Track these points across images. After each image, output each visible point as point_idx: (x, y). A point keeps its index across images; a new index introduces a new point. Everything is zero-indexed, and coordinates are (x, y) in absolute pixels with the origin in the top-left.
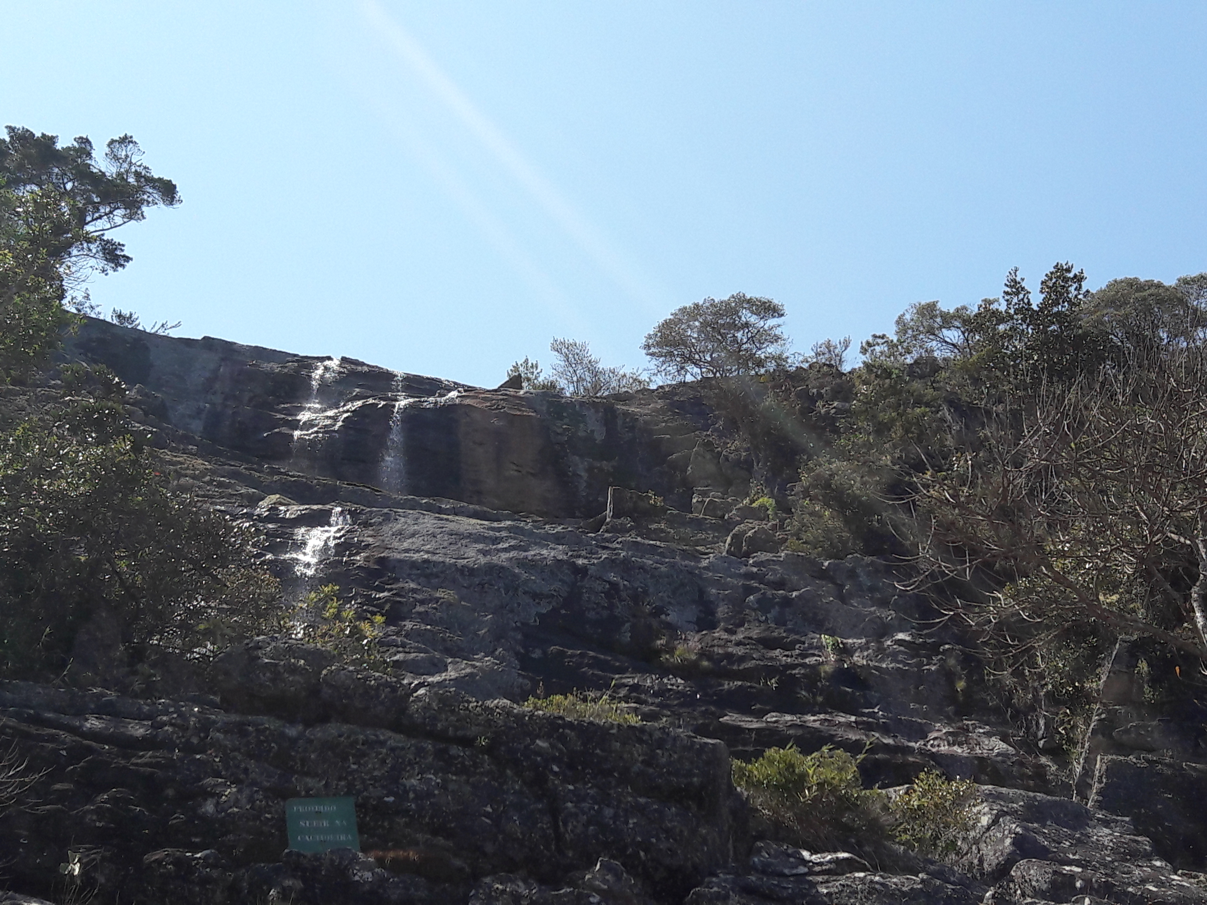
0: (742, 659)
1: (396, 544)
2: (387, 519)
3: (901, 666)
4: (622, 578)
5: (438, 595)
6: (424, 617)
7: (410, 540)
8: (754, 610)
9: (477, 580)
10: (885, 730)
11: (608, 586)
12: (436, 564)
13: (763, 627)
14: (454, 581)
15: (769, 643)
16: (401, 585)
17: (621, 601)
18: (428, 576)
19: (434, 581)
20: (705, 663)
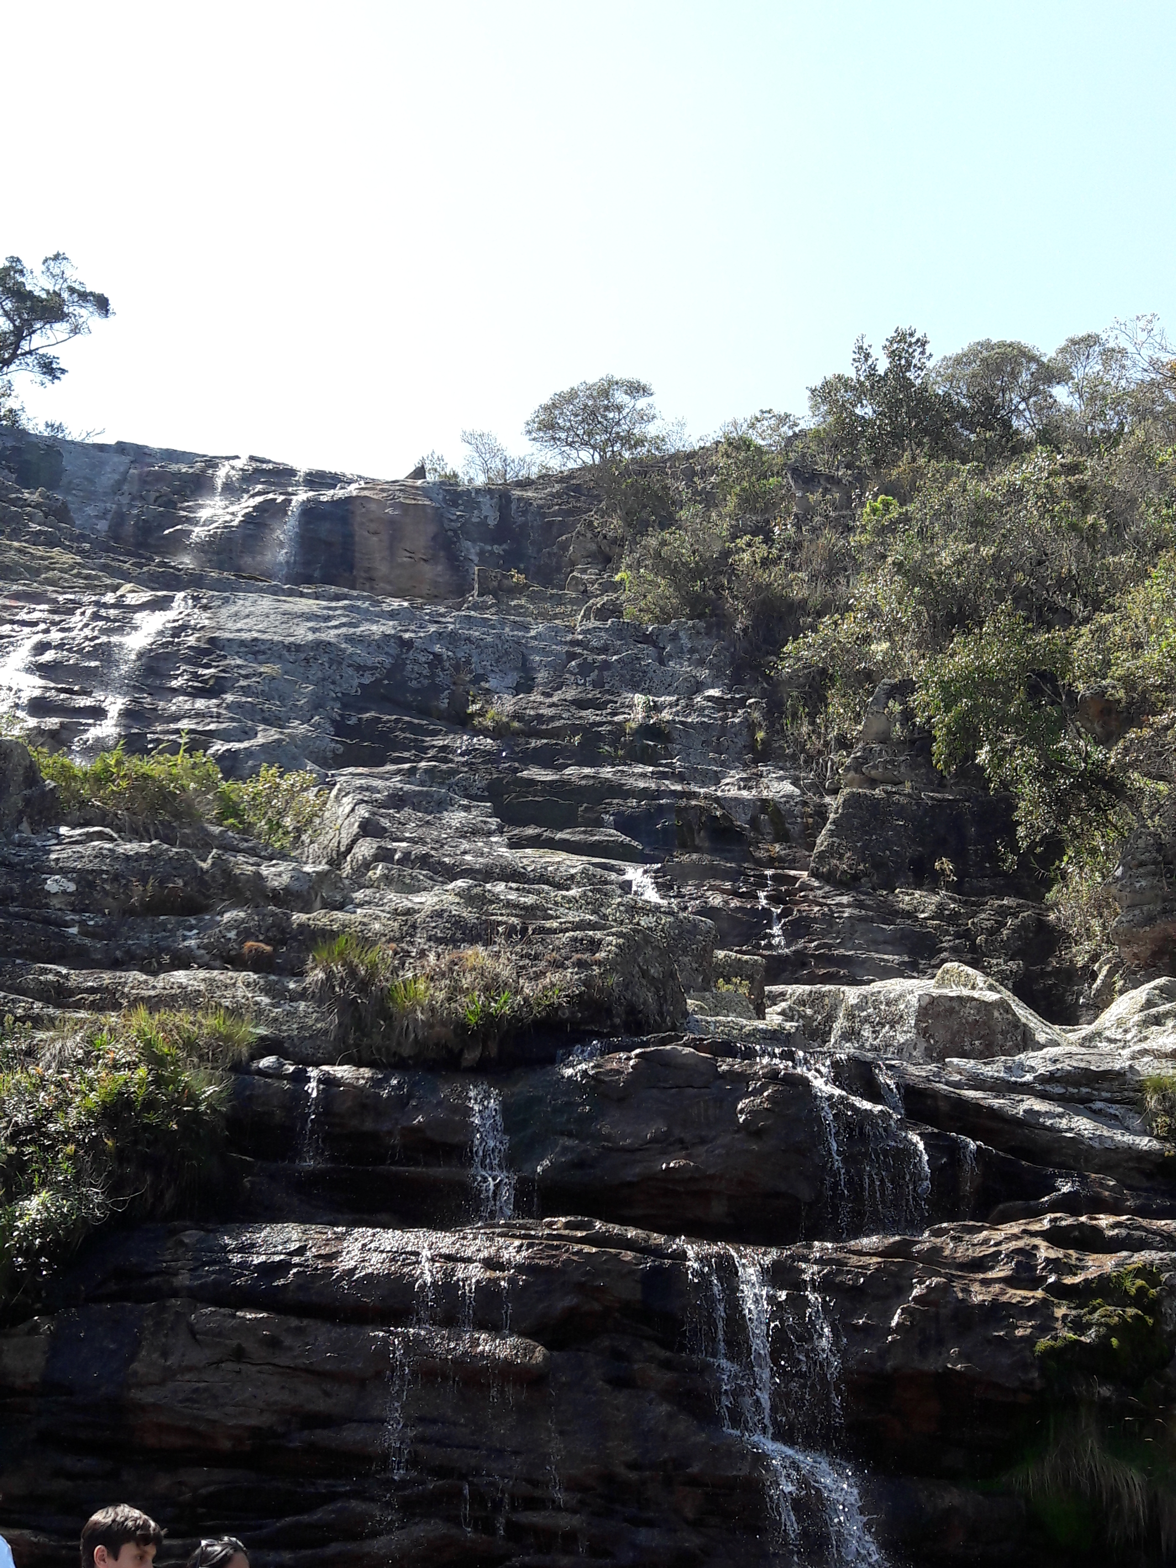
0: (552, 718)
1: (230, 625)
2: (226, 600)
3: (706, 720)
4: (447, 649)
5: (262, 670)
6: (246, 692)
7: (245, 621)
8: (575, 674)
9: (303, 656)
10: (680, 778)
11: (431, 657)
12: (264, 641)
13: (580, 689)
14: (280, 657)
15: (581, 704)
16: (227, 662)
17: (443, 670)
18: (255, 653)
19: (261, 657)
20: (516, 724)
